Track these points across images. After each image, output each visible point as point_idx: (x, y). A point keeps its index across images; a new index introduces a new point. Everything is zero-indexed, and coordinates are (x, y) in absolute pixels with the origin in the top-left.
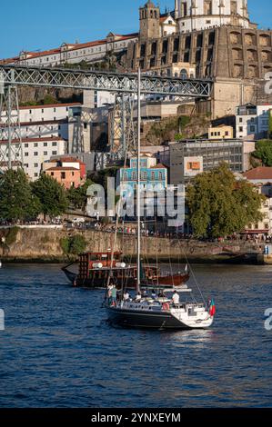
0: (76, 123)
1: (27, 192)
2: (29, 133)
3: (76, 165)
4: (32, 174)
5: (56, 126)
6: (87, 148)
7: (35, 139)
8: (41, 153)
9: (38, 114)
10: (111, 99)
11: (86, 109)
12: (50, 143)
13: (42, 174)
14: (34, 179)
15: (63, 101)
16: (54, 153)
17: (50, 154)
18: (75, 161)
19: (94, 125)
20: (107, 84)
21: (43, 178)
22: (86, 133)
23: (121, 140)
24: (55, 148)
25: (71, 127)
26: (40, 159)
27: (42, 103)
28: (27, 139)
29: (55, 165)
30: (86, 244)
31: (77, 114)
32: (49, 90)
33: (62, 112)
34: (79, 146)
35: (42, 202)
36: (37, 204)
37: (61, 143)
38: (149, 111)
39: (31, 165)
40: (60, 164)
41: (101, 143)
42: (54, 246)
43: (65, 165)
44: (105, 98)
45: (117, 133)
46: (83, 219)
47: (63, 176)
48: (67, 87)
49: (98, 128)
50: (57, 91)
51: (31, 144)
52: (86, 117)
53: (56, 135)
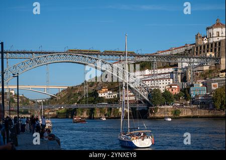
0: (176, 73)
1: (161, 96)
2: (161, 77)
3: (176, 87)
4: (162, 90)
5: (169, 74)
6: (180, 81)
7: (163, 79)
8: (165, 83)
9: (163, 71)
10: (187, 65)
11: (179, 69)
12: (168, 80)
13: (166, 90)
14: (163, 92)
15: (171, 66)
16: (169, 83)
17: (168, 83)
18: (176, 85)
19: (182, 73)
20: (186, 60)
21: (166, 91)
22: (179, 76)
23: (191, 78)
24: (169, 82)
25: (174, 74)
26: (164, 85)
27: (165, 67)
28: (160, 79)
29: (169, 87)
30: (180, 112)
31: (176, 70)
32: (167, 63)
33: (171, 70)
34: (177, 80)
35: (166, 99)
36: (164, 100)
37: (171, 80)
38: (199, 68)
39: (162, 87)
40: (171, 87)
41: (184, 79)
42: (170, 113)
43: (173, 87)
44: (185, 65)
45: (189, 76)
46: (179, 104)
47: (172, 90)
48: (173, 62)
49: (183, 75)
50: (170, 63)
51: (161, 80)
52: (179, 71)
53: (170, 77)
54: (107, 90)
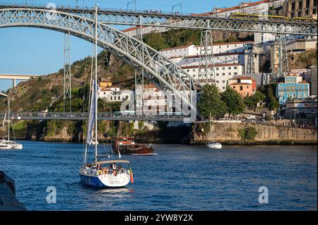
0: (250, 54)
1: (218, 99)
2: (219, 61)
3: (250, 82)
4: (221, 88)
5: (236, 56)
6: (257, 70)
7: (223, 65)
8: (227, 74)
9: (224, 48)
10: (272, 37)
11: (255, 45)
12: (232, 67)
13: (228, 87)
14: (223, 91)
15: (241, 40)
16: (236, 73)
17: (233, 74)
18: (249, 78)
19: (261, 55)
20: (270, 28)
21: (229, 90)
22: (256, 61)
23: (279, 65)
24: (236, 71)
25: (246, 56)
26: (226, 77)
27: (227, 42)
28: (218, 65)
29: (236, 81)
30: (256, 133)
31: (251, 48)
32: (232, 33)
33: (240, 45)
34: (251, 69)
35: (228, 105)
36: (224, 107)
37: (240, 67)
38: (297, 46)
39: (221, 82)
40: (239, 81)
41: (266, 67)
42: (235, 134)
43: (242, 81)
44: (268, 37)
45: (276, 60)
46: (254, 117)
47: (241, 88)
48: (244, 31)
49: (264, 57)
50: (237, 34)
51: (220, 68)
52: (257, 50)
53: (237, 62)
54: (110, 84)
